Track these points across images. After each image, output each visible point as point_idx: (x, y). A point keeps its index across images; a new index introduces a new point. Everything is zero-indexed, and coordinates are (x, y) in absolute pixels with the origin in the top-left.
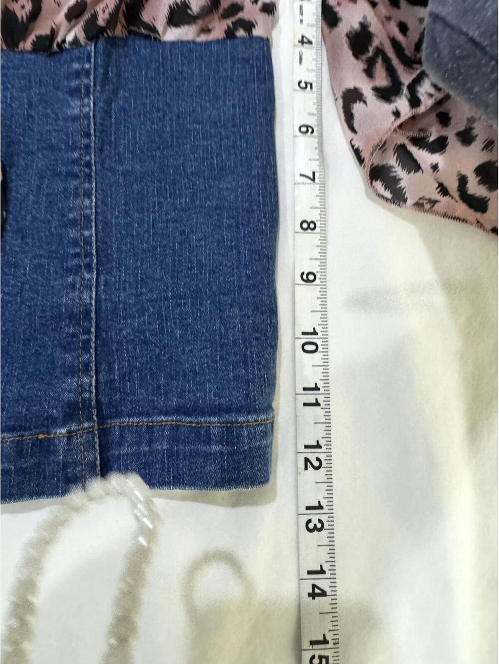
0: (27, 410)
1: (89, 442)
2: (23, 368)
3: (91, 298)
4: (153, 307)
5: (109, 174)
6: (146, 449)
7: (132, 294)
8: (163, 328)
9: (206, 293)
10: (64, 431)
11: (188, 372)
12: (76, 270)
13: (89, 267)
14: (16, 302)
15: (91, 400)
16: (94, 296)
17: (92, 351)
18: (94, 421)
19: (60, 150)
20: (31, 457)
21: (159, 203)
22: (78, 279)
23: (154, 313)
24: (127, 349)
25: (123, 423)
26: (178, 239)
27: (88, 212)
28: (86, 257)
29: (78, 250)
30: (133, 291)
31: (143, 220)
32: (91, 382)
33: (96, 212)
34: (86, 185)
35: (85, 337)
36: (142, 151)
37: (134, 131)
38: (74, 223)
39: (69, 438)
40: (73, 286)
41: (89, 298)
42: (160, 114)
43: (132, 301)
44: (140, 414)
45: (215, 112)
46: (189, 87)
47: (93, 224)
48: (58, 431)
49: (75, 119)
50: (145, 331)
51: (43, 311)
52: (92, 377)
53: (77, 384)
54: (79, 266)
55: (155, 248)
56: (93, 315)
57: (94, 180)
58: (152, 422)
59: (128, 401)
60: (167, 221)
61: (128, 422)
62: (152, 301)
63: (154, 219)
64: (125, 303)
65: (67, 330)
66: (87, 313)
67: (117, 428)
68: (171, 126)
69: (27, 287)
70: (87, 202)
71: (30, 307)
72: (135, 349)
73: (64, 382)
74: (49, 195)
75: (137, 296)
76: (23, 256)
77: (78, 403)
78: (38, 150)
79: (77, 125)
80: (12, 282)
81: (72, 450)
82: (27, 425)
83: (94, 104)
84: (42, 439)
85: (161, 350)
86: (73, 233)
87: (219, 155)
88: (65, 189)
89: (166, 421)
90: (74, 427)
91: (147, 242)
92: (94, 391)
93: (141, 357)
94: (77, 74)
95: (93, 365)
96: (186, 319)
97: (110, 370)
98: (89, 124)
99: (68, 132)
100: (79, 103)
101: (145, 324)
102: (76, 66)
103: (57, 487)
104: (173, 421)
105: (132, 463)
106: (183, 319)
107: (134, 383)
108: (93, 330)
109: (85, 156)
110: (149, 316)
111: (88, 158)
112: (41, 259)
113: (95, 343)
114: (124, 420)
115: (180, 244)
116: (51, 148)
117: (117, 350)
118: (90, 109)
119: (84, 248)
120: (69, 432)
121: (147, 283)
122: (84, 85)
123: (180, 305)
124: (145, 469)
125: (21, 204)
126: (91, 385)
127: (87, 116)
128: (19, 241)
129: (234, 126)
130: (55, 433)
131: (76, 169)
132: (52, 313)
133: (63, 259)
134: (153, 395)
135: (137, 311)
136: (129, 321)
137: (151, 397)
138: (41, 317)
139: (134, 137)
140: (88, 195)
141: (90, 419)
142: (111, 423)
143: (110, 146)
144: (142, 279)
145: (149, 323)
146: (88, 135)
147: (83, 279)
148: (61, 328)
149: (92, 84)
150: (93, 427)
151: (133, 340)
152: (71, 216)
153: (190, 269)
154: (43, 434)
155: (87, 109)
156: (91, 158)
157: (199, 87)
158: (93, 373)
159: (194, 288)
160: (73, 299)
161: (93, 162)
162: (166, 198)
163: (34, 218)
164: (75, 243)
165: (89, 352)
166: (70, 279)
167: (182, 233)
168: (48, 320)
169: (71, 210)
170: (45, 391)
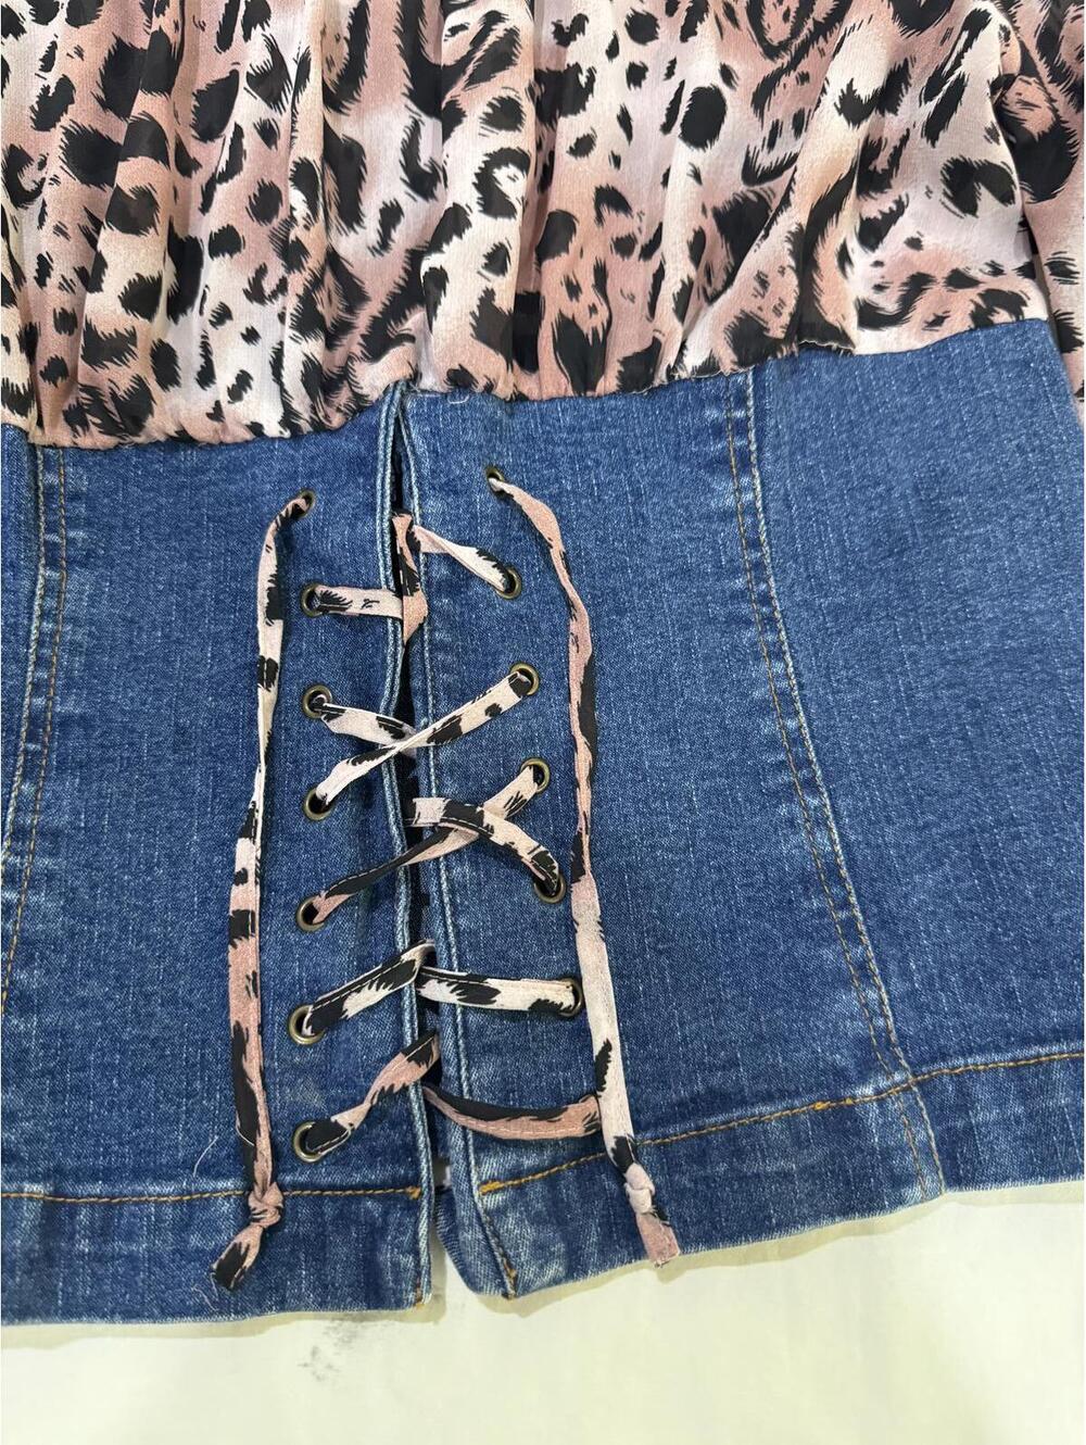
0: (785, 1059)
1: (910, 1107)
2: (739, 984)
3: (832, 842)
4: (958, 847)
5: (804, 615)
6: (1020, 1110)
7: (908, 828)
8: (989, 883)
9: (1064, 808)
10: (869, 1090)
11: (1069, 959)
12: (788, 794)
13: (810, 785)
14: (690, 864)
15: (889, 1032)
16: (836, 836)
17: (865, 939)
18: (906, 1069)
19: (704, 575)
20: (817, 1144)
21: (911, 655)
22: (797, 810)
23: (962, 860)
24: (927, 932)
25: (954, 1068)
26: (968, 717)
27: (784, 684)
28: (799, 768)
29: (782, 757)
30: (910, 822)
31: (885, 690)
32: (880, 996)
33: (799, 683)
34: (770, 637)
35: (843, 915)
36: (860, 567)
37: (837, 529)
38: (764, 708)
39: (881, 1103)
40: (791, 822)
41: (829, 841)
42: (881, 489)
43: (912, 840)
44: (982, 1050)
45: (987, 468)
46: (923, 432)
47: (799, 705)
48: (858, 1092)
49: (727, 516)
50: (950, 894)
51: (749, 874)
52: (880, 989)
53: (859, 1002)
54: (791, 785)
55: (925, 739)
56: (844, 872)
57: (780, 625)
58: (1013, 1060)
59: (948, 1028)
60: (934, 687)
61: (966, 1065)
62: (951, 835)
63: (909, 687)
64: (897, 846)
65: (806, 904)
66: (832, 871)
67: (946, 1079)
68: (907, 507)
69: (702, 833)
70: (779, 667)
71: (719, 870)
72: (941, 928)
73: (836, 1001)
74: (707, 659)
75: (921, 829)
76: (680, 776)
77: (870, 1038)
78: (663, 580)
79: (731, 528)
80: (672, 827)
81: (891, 1124)
82: (793, 1088)
83: (763, 484)
84: (823, 1110)
85: (996, 926)
86: (767, 727)
87: (1012, 550)
88: (735, 647)
89: (1047, 1055)
90: (883, 1083)
91: (904, 730)
92: (890, 1013)
93: (957, 942)
94: (718, 431)
95: (873, 965)
96: (1038, 861)
97: (905, 974)
98: (755, 525)
99: (715, 541)
100: (731, 486)
101: (949, 881)
102: (712, 414)
103: (879, 1196)
104: (1061, 1053)
105: (997, 1139)
106: (1032, 861)
107: (955, 994)
108: (853, 899)
109: (757, 584)
110: (953, 865)
111: (763, 586)
112: (715, 778)
113: (865, 923)
114: (956, 1062)
115: (974, 724)
116: (686, 572)
117: (907, 934)
118: (754, 495)
119: (790, 751)
120: (878, 1092)
121: (930, 803)
122: (735, 450)
123: (1017, 837)
124: (1026, 1148)
125: (655, 681)
126: (881, 1002)
127: (750, 509)
128: (667, 750)
129: (1030, 490)
130: (853, 1097)
131: (745, 609)
132: (766, 875)
133: (757, 775)
134: (999, 1010)
135: (927, 857)
136: (917, 878)
137: (996, 1016)
138: (746, 885)
139: (840, 541)
140: (778, 655)
141: (898, 1067)
142: (929, 1073)
143: (796, 561)
144: (920, 798)
145: (957, 879)
146: (755, 544)
147: (806, 808)
148: (790, 901)
149: (753, 447)
150: (907, 1079)
151: (934, 913)
152: (757, 694)
153: (1015, 768)
154: (824, 1102)
155: (750, 496)
156: (769, 587)
157: (944, 426)
158: (878, 980)
159: (1035, 802)
160: (800, 847)
161: (773, 593)
162: (922, 644)
163: (689, 704)
164: (772, 744)
165: (861, 942)
166: (783, 810)
167: (973, 705)
168: (759, 890)
169: (753, 684)
170: (806, 1022)
